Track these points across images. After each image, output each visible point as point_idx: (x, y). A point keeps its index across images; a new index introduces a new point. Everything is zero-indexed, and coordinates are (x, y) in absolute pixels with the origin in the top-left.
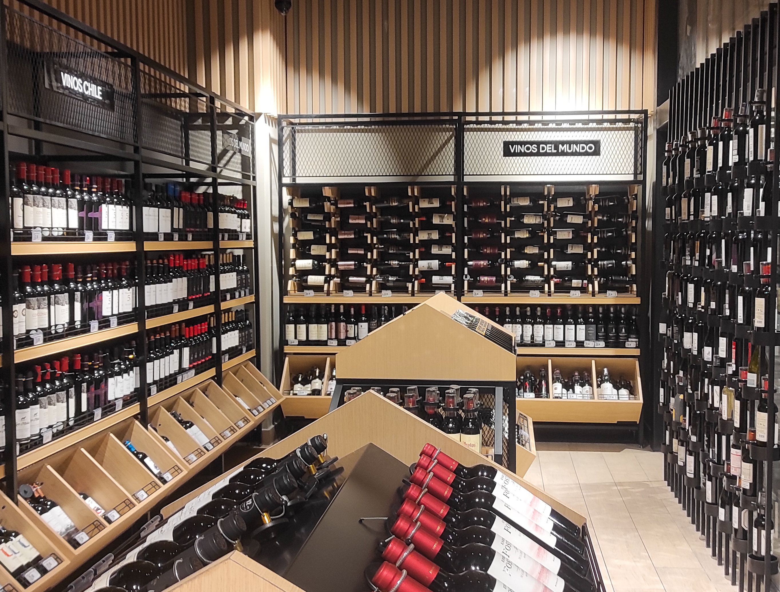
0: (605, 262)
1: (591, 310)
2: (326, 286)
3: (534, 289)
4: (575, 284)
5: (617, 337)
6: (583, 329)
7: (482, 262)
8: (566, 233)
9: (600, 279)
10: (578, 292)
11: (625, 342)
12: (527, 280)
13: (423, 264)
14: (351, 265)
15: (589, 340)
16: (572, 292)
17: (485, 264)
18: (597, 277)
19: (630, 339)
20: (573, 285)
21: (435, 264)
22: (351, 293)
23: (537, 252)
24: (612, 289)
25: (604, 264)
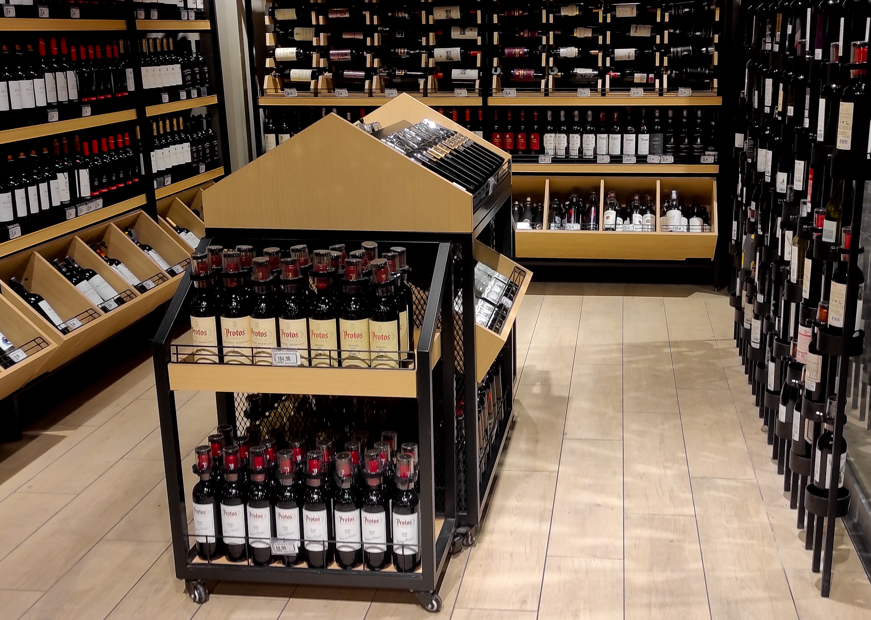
0: (679, 49)
1: (657, 114)
2: (313, 82)
3: (584, 86)
4: (637, 78)
5: (691, 149)
6: (646, 140)
7: (517, 50)
8: (629, 9)
9: (672, 72)
10: (640, 90)
11: (700, 156)
12: (576, 74)
13: (440, 53)
14: (346, 54)
15: (654, 154)
16: (633, 90)
17: (521, 53)
18: (667, 69)
19: (707, 153)
20: (636, 81)
21: (456, 52)
22: (344, 92)
23: (590, 35)
24: (685, 86)
25: (677, 52)
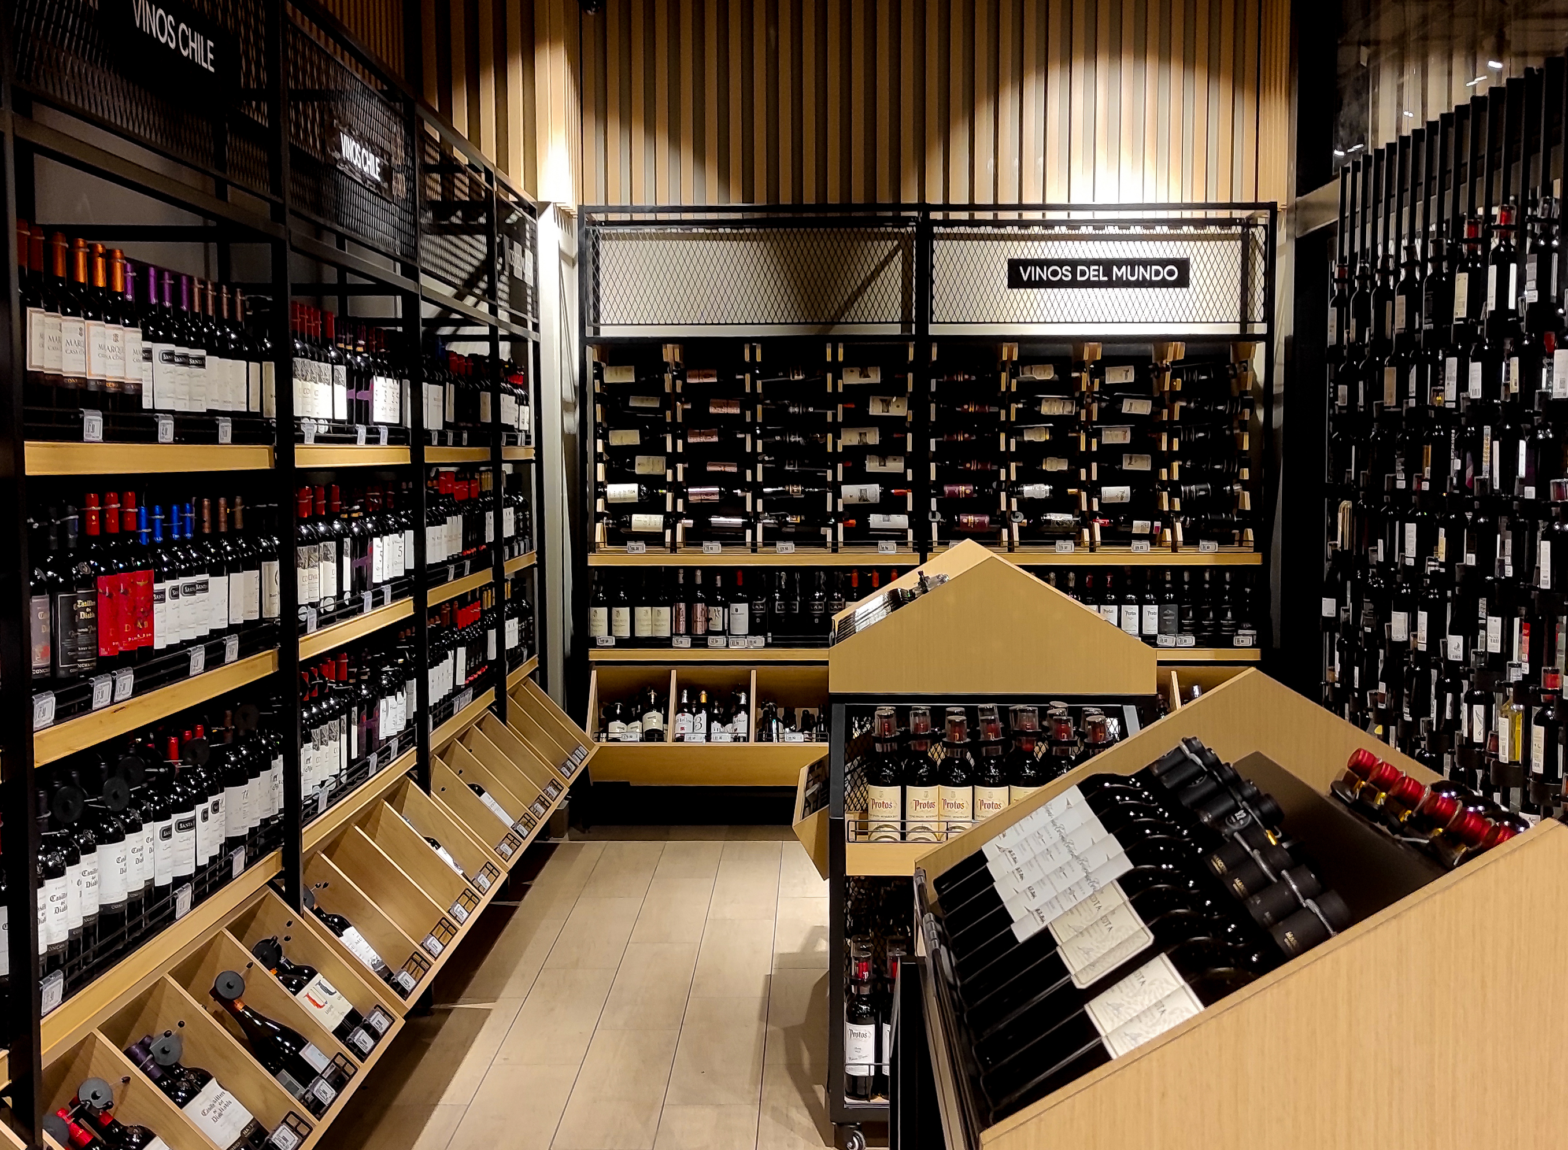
0: (1193, 488)
1: (1168, 578)
2: (668, 532)
3: (1065, 537)
4: (1137, 528)
5: (1217, 626)
6: (1154, 613)
7: (962, 488)
8: (1120, 433)
9: (1185, 520)
10: (1146, 544)
11: (1232, 637)
12: (1050, 521)
13: (851, 492)
14: (713, 494)
15: (1165, 633)
16: (1135, 543)
17: (968, 492)
18: (1178, 515)
19: (1240, 632)
20: (1135, 531)
21: (873, 491)
22: (716, 546)
23: (1065, 468)
24: (1209, 538)
25: (1190, 491)
